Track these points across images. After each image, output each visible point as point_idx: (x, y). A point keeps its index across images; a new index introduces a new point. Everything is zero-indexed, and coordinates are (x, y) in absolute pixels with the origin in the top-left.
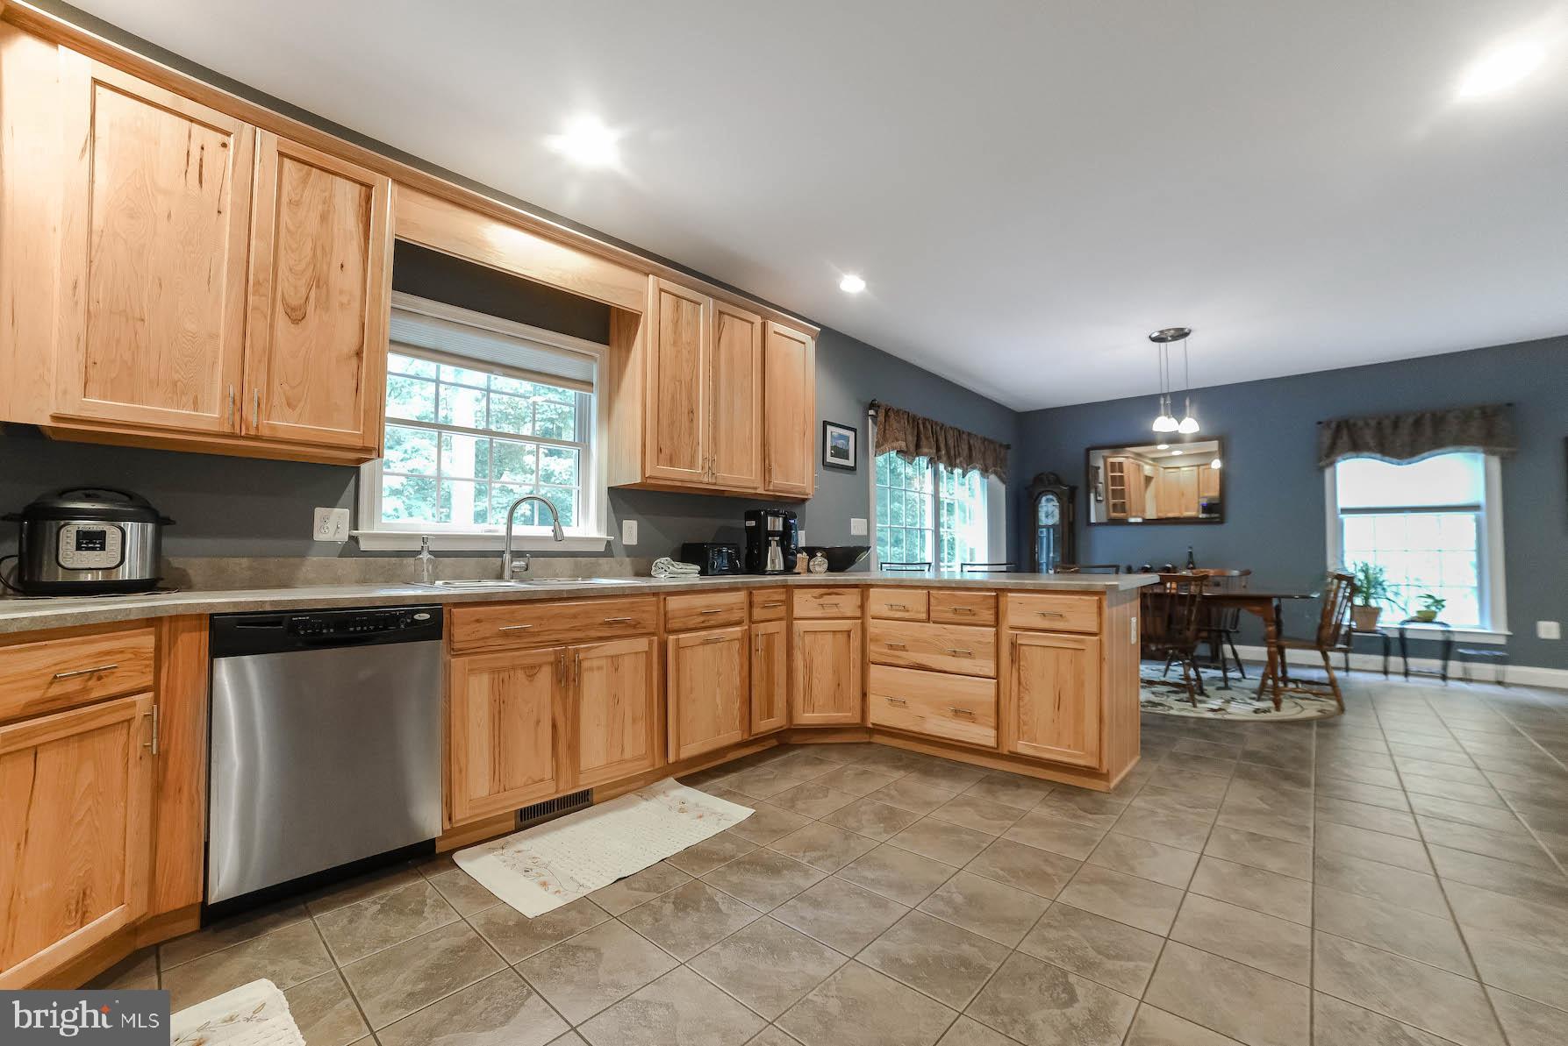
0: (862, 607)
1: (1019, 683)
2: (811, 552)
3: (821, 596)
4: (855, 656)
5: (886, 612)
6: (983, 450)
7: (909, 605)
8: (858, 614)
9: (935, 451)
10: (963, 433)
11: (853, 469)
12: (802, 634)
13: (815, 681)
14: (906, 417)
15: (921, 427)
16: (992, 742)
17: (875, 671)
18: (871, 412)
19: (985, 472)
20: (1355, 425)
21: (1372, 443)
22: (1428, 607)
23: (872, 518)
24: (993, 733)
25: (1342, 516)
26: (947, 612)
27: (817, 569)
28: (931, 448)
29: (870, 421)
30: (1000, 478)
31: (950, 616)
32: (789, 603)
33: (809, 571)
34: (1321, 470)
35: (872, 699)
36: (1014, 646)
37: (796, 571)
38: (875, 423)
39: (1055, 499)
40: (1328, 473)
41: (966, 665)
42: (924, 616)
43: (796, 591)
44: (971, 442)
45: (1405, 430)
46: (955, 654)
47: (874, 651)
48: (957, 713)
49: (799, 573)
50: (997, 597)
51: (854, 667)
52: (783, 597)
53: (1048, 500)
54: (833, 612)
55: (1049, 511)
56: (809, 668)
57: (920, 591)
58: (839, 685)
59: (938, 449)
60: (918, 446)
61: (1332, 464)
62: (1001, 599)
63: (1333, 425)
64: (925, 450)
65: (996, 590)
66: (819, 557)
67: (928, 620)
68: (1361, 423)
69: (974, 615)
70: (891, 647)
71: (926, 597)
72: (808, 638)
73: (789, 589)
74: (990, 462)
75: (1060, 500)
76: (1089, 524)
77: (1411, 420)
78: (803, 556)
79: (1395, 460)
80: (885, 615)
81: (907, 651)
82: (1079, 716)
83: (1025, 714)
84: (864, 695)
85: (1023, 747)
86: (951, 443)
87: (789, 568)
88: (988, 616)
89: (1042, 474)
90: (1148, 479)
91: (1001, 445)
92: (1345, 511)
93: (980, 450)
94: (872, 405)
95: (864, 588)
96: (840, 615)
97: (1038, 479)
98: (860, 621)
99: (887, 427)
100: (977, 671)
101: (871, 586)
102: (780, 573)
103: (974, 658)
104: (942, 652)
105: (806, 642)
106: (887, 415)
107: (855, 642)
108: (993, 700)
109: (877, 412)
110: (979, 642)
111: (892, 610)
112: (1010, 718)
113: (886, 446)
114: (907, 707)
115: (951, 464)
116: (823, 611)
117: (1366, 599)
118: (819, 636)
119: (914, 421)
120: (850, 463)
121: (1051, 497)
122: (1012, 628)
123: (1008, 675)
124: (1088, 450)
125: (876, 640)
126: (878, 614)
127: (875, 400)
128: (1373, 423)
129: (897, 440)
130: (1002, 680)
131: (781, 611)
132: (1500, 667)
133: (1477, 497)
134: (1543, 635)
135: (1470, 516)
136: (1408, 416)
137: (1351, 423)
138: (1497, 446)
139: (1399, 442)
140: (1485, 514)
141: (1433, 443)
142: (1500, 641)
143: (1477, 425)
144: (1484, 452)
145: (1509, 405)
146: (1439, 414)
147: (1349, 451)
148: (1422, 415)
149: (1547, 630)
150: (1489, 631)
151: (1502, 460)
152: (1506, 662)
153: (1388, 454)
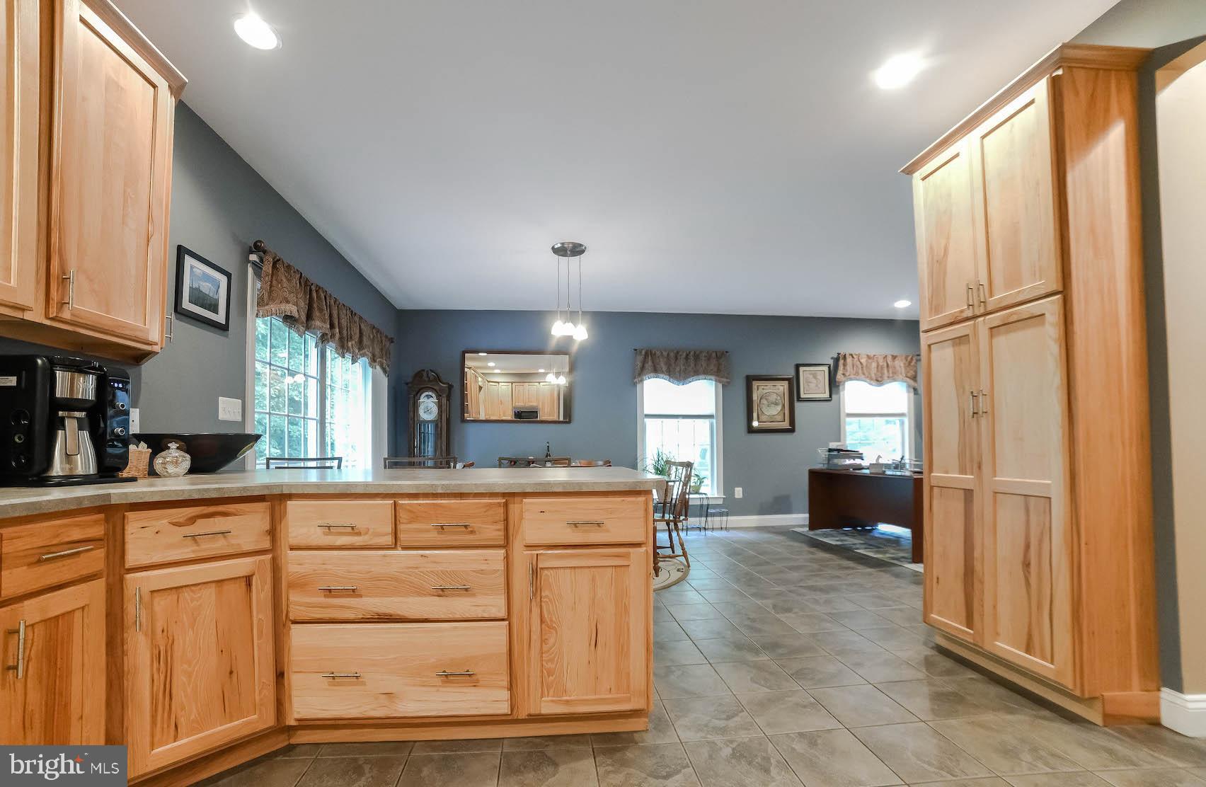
0: (273, 533)
1: (542, 621)
2: (157, 443)
3: (192, 520)
4: (262, 615)
5: (319, 537)
6: (372, 337)
7: (360, 524)
8: (266, 544)
9: (329, 326)
10: (355, 314)
11: (223, 328)
12: (146, 597)
13: (179, 679)
14: (298, 276)
15: (314, 295)
16: (504, 708)
17: (299, 637)
18: (253, 257)
19: (373, 360)
20: (655, 353)
21: (664, 368)
22: (695, 483)
23: (248, 399)
24: (505, 694)
25: (646, 419)
26: (428, 531)
27: (171, 469)
28: (325, 322)
29: (250, 270)
30: (385, 371)
31: (433, 537)
32: (115, 544)
33: (152, 473)
34: (635, 385)
35: (295, 680)
36: (535, 572)
37: (125, 474)
38: (258, 274)
39: (434, 395)
40: (639, 386)
41: (461, 606)
42: (389, 540)
43: (131, 515)
44: (362, 326)
45: (682, 360)
46: (442, 592)
47: (298, 602)
48: (448, 677)
49: (133, 479)
50: (506, 505)
51: (260, 637)
52: (98, 531)
53: (428, 397)
54: (218, 546)
55: (428, 407)
56: (163, 658)
57: (379, 502)
58: (231, 673)
59: (332, 326)
60: (309, 317)
61: (642, 381)
62: (511, 506)
63: (643, 352)
64: (318, 323)
65: (504, 495)
66: (173, 452)
67: (394, 546)
68: (659, 352)
69: (472, 532)
70: (329, 592)
71: (389, 513)
72: (161, 604)
73: (113, 513)
74: (377, 351)
75: (439, 397)
76: (464, 421)
77: (684, 354)
78: (139, 452)
79: (675, 381)
80: (314, 543)
81: (360, 596)
82: (622, 651)
83: (551, 660)
84: (280, 675)
85: (547, 708)
86: (344, 322)
87: (109, 469)
88: (493, 532)
89: (424, 370)
90: (480, 388)
91: (386, 337)
92: (647, 415)
93: (369, 336)
94: (257, 248)
95: (275, 500)
96: (231, 551)
97: (418, 375)
98: (270, 556)
99: (274, 282)
100: (480, 613)
101: (290, 496)
102: (86, 480)
103: (474, 595)
104: (420, 592)
105: (157, 608)
106: (274, 266)
107: (262, 591)
108: (505, 649)
109: (262, 260)
110: (482, 572)
111: (330, 533)
112: (531, 671)
113: (273, 307)
114: (363, 684)
115: (343, 348)
116: (196, 548)
118: (186, 594)
119: (306, 285)
120: (220, 318)
121: (430, 393)
122: (529, 547)
123: (526, 614)
124: (464, 353)
125: (300, 584)
126: (303, 543)
127: (260, 241)
128: (665, 353)
129: (288, 302)
130: (515, 620)
131: (96, 559)
132: (725, 518)
133: (711, 409)
134: (736, 496)
135: (707, 422)
136: (683, 352)
137: (653, 352)
138: (722, 377)
139: (678, 369)
140: (714, 421)
141: (695, 372)
142: (721, 502)
143: (714, 361)
144: (716, 381)
145: (727, 352)
146: (697, 353)
147: (652, 372)
148: (690, 353)
149: (738, 492)
150: (716, 496)
151: (724, 386)
152: (727, 515)
153: (672, 377)
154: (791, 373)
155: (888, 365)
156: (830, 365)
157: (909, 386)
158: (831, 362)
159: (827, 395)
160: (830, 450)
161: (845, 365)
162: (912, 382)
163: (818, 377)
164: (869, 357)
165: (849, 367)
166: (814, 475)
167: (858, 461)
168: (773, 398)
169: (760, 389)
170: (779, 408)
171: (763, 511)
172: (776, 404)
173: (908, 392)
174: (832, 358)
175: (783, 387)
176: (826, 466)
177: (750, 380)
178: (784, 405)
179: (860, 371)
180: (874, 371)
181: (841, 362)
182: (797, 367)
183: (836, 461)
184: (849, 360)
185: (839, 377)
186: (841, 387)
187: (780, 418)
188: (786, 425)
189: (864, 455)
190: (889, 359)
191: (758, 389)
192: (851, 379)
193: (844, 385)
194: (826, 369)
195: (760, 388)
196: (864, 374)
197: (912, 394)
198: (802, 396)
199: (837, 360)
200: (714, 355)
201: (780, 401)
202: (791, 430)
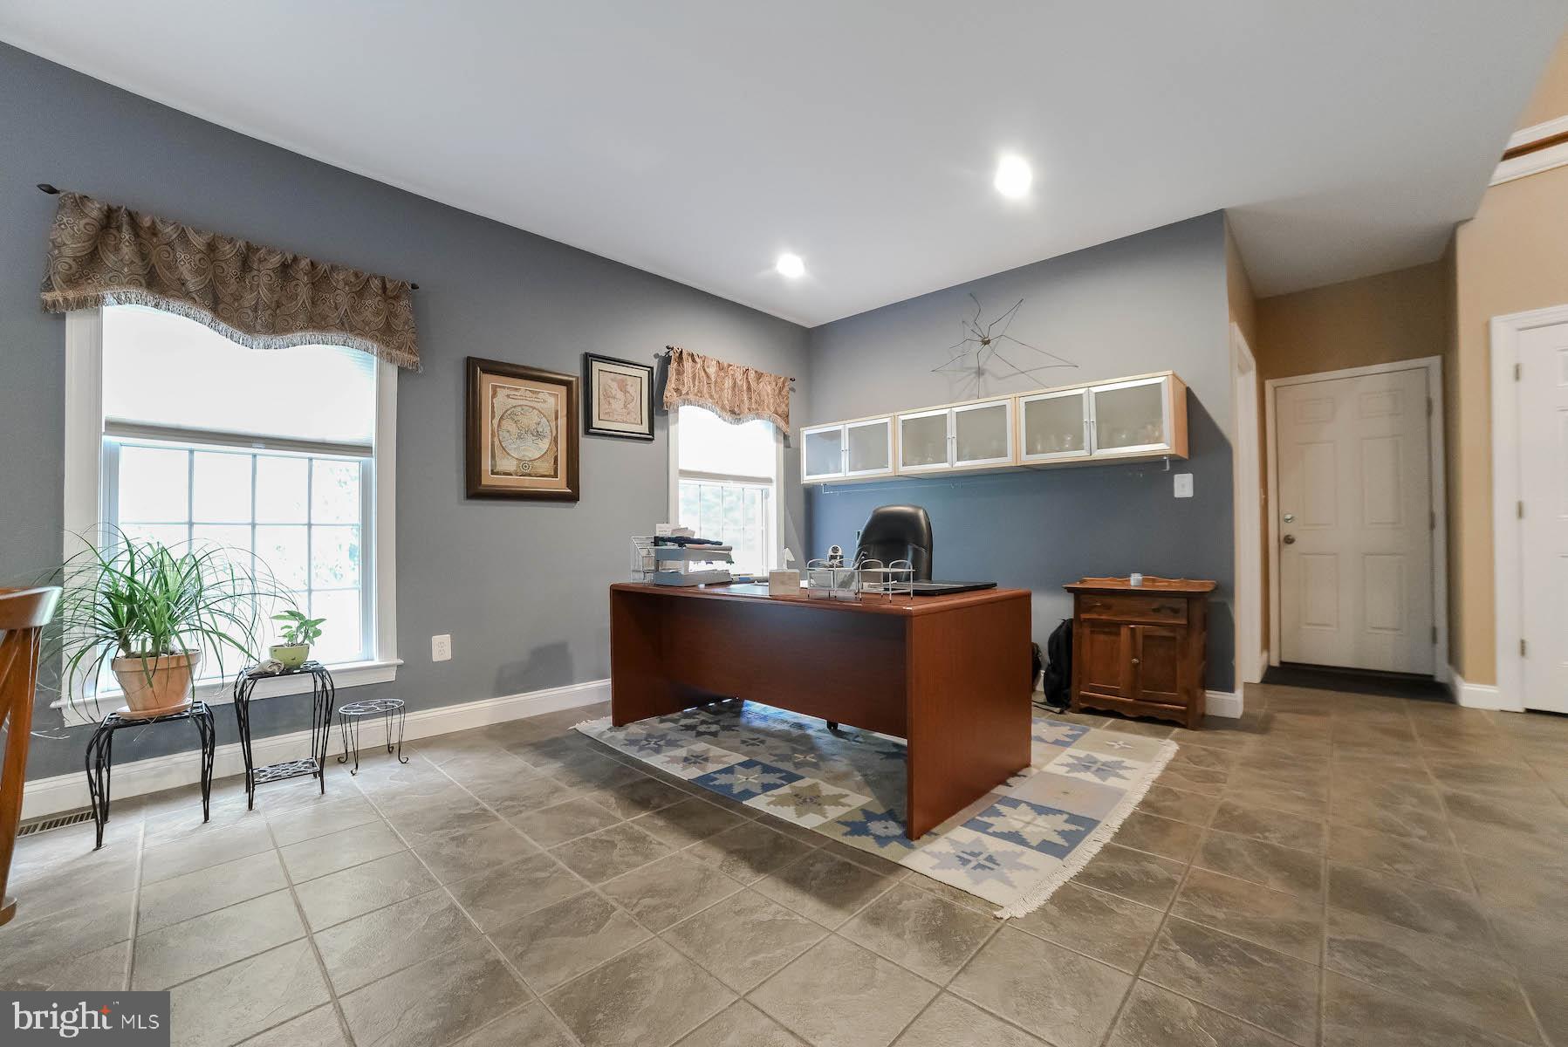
20: (154, 231)
21: (193, 283)
22: (291, 636)
25: (109, 439)
34: (57, 311)
40: (78, 318)
45: (264, 276)
61: (92, 302)
63: (96, 210)
68: (169, 231)
77: (275, 261)
79: (238, 334)
92: (116, 427)
117: (159, 637)
128: (199, 242)
132: (396, 719)
133: (363, 428)
134: (436, 657)
135: (350, 466)
136: (270, 252)
137: (146, 222)
138: (399, 348)
139: (249, 299)
140: (372, 461)
141: (311, 319)
142: (391, 676)
143: (372, 302)
144: (380, 355)
145: (414, 287)
146: (323, 267)
147: (133, 282)
148: (295, 259)
149: (442, 647)
150: (377, 662)
151: (402, 371)
152: (402, 710)
153: (225, 320)
154: (574, 371)
155: (749, 389)
156: (652, 368)
157: (778, 429)
158: (655, 363)
159: (645, 428)
160: (658, 541)
161: (679, 373)
162: (782, 424)
163: (629, 388)
164: (720, 367)
165: (687, 378)
166: (623, 598)
167: (720, 565)
168: (531, 419)
169: (499, 396)
170: (545, 444)
171: (503, 687)
172: (538, 435)
173: (777, 441)
174: (656, 356)
175: (551, 400)
176: (650, 578)
177: (475, 368)
178: (556, 440)
179: (705, 390)
180: (727, 393)
181: (673, 366)
182: (588, 359)
183: (671, 566)
184: (688, 364)
185: (669, 393)
186: (671, 416)
187: (545, 467)
188: (559, 485)
189: (732, 553)
190: (752, 375)
191: (494, 395)
192: (690, 403)
193: (677, 411)
194: (644, 374)
195: (501, 393)
196: (711, 397)
197: (782, 446)
198: (596, 423)
199: (666, 361)
200: (375, 284)
201: (547, 429)
202: (572, 497)
